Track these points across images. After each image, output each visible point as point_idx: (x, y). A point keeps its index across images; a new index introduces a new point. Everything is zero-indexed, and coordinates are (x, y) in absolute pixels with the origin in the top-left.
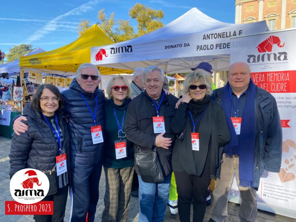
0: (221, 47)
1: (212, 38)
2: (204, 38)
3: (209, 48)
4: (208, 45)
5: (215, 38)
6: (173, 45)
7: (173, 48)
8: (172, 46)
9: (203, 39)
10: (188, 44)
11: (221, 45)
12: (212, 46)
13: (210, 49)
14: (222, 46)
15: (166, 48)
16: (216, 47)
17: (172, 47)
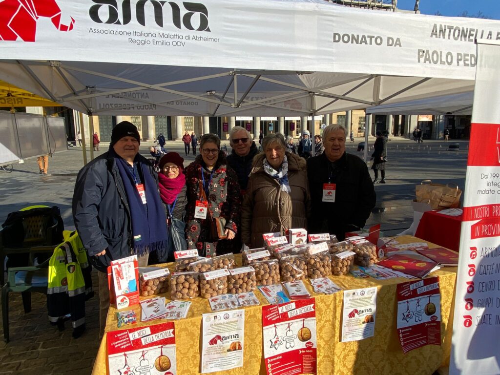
0: (467, 62)
1: (449, 38)
2: (434, 33)
3: (444, 59)
4: (441, 52)
5: (456, 39)
6: (358, 36)
7: (357, 43)
8: (353, 36)
9: (431, 36)
10: (398, 39)
11: (467, 57)
12: (449, 57)
13: (446, 63)
14: (467, 60)
15: (335, 41)
16: (458, 60)
17: (355, 39)
